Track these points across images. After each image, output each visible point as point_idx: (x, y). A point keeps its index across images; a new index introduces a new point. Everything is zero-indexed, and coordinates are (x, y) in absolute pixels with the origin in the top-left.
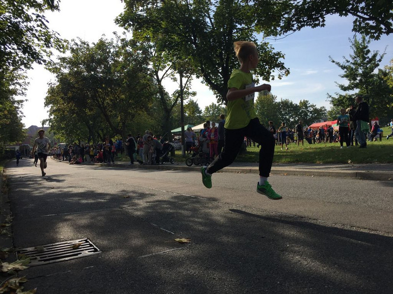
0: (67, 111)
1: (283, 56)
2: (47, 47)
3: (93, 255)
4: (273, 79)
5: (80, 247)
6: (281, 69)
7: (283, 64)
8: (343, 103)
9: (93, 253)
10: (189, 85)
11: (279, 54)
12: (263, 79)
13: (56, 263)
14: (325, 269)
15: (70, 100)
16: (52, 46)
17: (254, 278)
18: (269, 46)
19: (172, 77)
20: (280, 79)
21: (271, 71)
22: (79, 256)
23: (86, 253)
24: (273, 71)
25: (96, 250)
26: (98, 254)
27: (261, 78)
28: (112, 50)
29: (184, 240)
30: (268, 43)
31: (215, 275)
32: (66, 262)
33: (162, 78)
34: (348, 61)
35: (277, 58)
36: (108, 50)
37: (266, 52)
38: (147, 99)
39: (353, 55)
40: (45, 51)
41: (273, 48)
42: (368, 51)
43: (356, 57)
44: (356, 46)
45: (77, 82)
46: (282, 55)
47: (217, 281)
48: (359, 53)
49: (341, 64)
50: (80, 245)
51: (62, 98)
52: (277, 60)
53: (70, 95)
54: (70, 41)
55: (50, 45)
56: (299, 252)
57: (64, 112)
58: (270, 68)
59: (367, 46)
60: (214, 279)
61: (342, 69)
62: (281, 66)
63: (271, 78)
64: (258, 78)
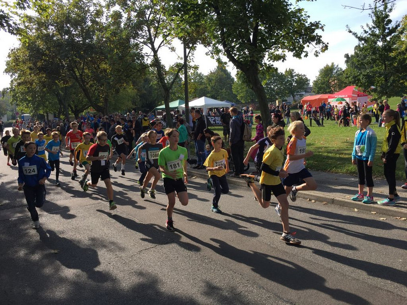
1: (322, 28)
4: (306, 56)
6: (316, 44)
7: (321, 37)
11: (316, 25)
12: (294, 56)
18: (303, 14)
20: (317, 56)
21: (305, 46)
24: (308, 46)
30: (303, 9)
34: (366, 32)
35: (314, 29)
41: (309, 17)
42: (390, 21)
43: (374, 28)
46: (320, 26)
48: (379, 22)
49: (359, 36)
58: (304, 42)
59: (388, 15)
61: (359, 40)
63: (304, 54)
64: (285, 53)
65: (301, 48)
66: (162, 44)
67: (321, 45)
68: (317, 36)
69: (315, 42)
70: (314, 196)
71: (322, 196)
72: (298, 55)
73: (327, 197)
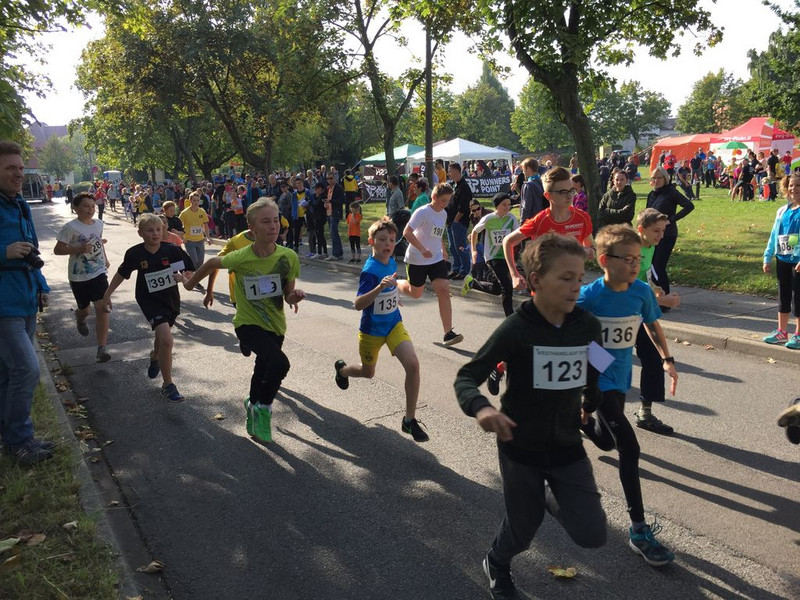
4: (677, 53)
7: (709, 14)
10: (439, 58)
12: (651, 54)
19: (395, 34)
20: (699, 54)
21: (676, 33)
24: (682, 34)
33: (377, 36)
38: (335, 91)
52: (694, 5)
58: (675, 25)
62: (702, 21)
63: (672, 50)
64: (632, 48)
65: (667, 38)
66: (383, 32)
67: (708, 32)
68: (702, 12)
69: (697, 25)
70: (687, 333)
71: (704, 333)
72: (660, 53)
73: (714, 336)
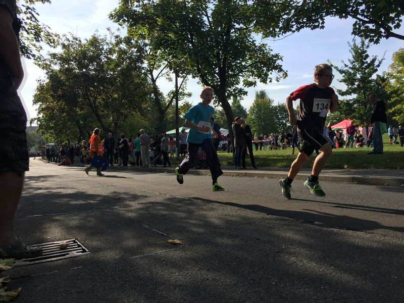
0: (57, 110)
1: (281, 59)
2: (36, 41)
3: (82, 255)
4: (271, 81)
5: (68, 247)
6: (278, 72)
8: (341, 108)
9: (81, 253)
11: (277, 56)
12: (261, 81)
13: (42, 264)
14: (321, 270)
15: (59, 98)
16: (42, 40)
17: (250, 278)
18: (267, 48)
19: (167, 77)
20: (278, 81)
22: (67, 256)
23: (75, 253)
24: (271, 73)
25: (84, 251)
26: (87, 254)
27: (258, 80)
28: (105, 47)
29: (177, 241)
30: (266, 45)
31: (209, 276)
32: (53, 262)
33: (157, 78)
34: (346, 66)
35: (275, 60)
36: (101, 47)
37: (264, 53)
39: (352, 59)
40: (34, 45)
41: (272, 50)
42: (367, 56)
43: (354, 62)
44: (354, 51)
45: (68, 80)
46: (280, 57)
47: (210, 281)
48: (358, 58)
49: (340, 69)
50: (67, 245)
51: (52, 96)
52: (275, 62)
53: (60, 92)
54: (61, 37)
55: (40, 39)
56: (295, 254)
57: (53, 110)
58: (268, 70)
59: (366, 51)
60: (207, 279)
61: (340, 73)
62: (279, 69)
64: (255, 80)
65: (266, 75)
68: (279, 65)
72: (264, 81)
